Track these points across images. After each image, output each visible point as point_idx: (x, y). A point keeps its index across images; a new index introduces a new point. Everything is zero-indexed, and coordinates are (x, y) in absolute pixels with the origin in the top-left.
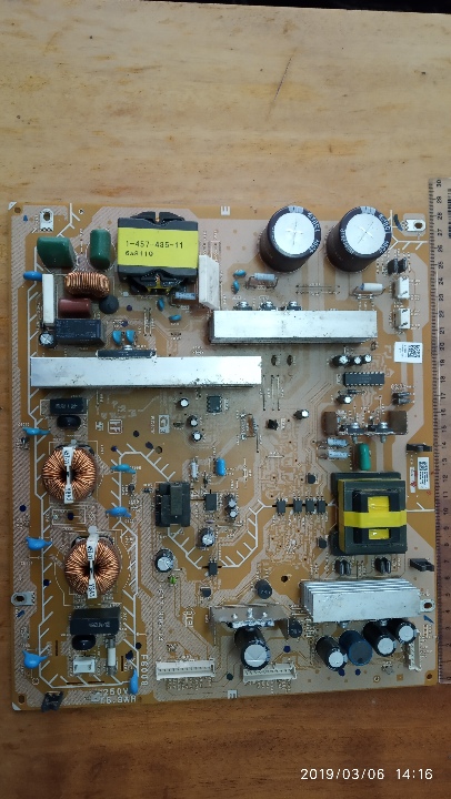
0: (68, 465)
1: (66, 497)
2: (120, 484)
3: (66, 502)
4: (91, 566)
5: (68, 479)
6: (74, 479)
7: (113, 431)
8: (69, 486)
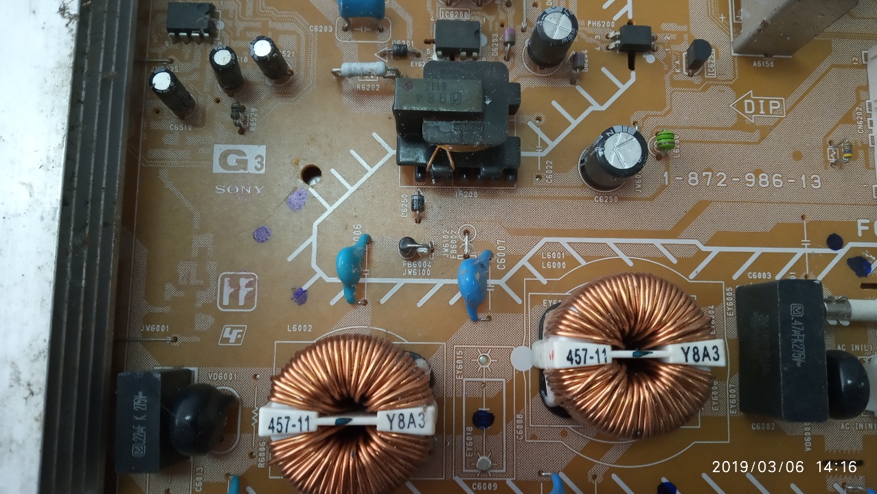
0: (315, 421)
1: (413, 430)
2: (400, 282)
3: (428, 429)
4: (628, 354)
5: (358, 420)
6: (361, 404)
7: (250, 297)
8: (380, 420)
